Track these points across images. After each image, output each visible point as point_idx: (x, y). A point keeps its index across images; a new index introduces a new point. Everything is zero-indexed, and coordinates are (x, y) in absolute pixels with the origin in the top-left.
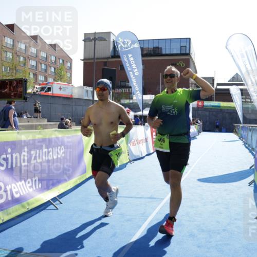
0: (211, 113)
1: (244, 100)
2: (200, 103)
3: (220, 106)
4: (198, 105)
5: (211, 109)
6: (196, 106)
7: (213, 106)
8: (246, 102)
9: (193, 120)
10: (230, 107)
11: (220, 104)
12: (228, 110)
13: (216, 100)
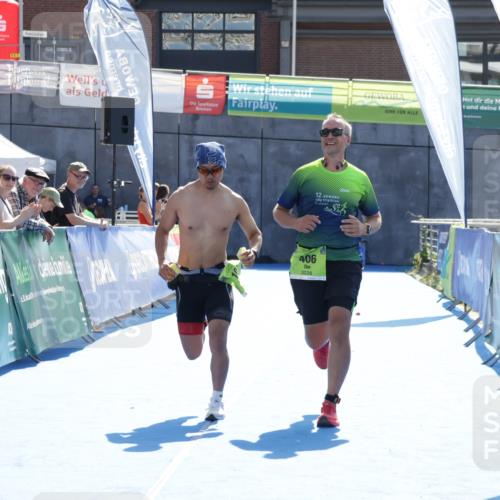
0: (272, 149)
1: (478, 68)
2: (205, 89)
3: (326, 108)
4: (190, 95)
5: (273, 123)
6: (176, 106)
7: (283, 106)
8: (486, 77)
9: (160, 193)
10: (390, 110)
11: (328, 91)
12: (375, 127)
13: (303, 70)
